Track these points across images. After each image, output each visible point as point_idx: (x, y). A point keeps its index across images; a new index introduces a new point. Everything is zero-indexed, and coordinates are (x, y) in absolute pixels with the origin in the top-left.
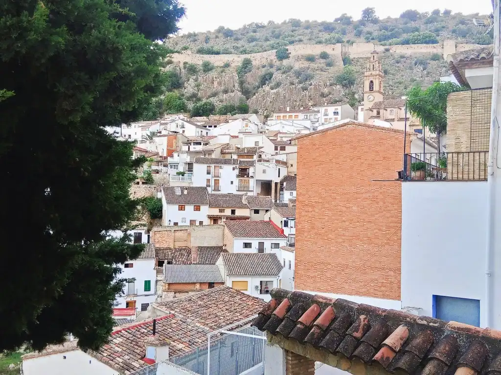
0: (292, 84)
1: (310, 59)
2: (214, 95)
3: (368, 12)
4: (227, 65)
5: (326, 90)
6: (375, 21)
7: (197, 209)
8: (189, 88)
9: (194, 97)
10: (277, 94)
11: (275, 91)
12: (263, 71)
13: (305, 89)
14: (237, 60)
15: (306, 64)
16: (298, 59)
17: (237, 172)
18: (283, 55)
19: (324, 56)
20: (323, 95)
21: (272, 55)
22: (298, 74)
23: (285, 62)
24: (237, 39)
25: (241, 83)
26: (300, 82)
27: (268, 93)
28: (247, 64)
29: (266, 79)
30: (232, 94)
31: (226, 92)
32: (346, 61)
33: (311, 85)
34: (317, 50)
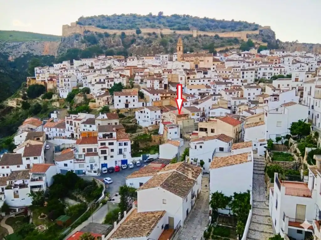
0: (145, 44)
1: (149, 34)
2: (113, 46)
3: (161, 13)
4: (115, 34)
5: (158, 47)
6: (164, 17)
7: (157, 95)
8: (101, 43)
9: (104, 47)
10: (139, 48)
11: (138, 46)
12: (131, 38)
13: (150, 46)
14: (119, 32)
15: (148, 36)
16: (145, 34)
17: (159, 82)
18: (139, 32)
19: (154, 33)
20: (157, 49)
21: (134, 31)
22: (146, 40)
23: (140, 35)
24: (112, 22)
25: (123, 42)
26: (148, 44)
27: (135, 48)
28: (123, 34)
29: (133, 41)
30: (120, 47)
31: (117, 45)
32: (162, 36)
33: (152, 45)
34: (151, 31)
